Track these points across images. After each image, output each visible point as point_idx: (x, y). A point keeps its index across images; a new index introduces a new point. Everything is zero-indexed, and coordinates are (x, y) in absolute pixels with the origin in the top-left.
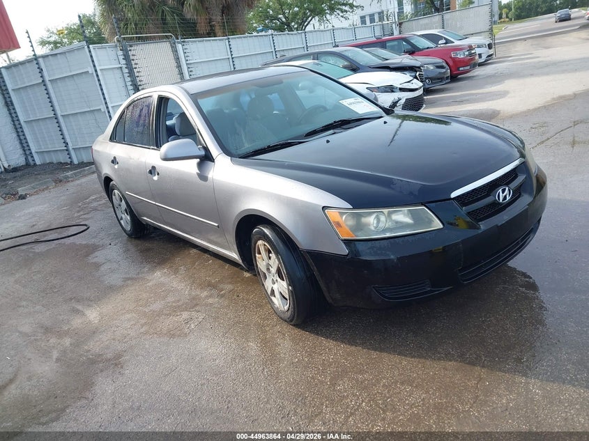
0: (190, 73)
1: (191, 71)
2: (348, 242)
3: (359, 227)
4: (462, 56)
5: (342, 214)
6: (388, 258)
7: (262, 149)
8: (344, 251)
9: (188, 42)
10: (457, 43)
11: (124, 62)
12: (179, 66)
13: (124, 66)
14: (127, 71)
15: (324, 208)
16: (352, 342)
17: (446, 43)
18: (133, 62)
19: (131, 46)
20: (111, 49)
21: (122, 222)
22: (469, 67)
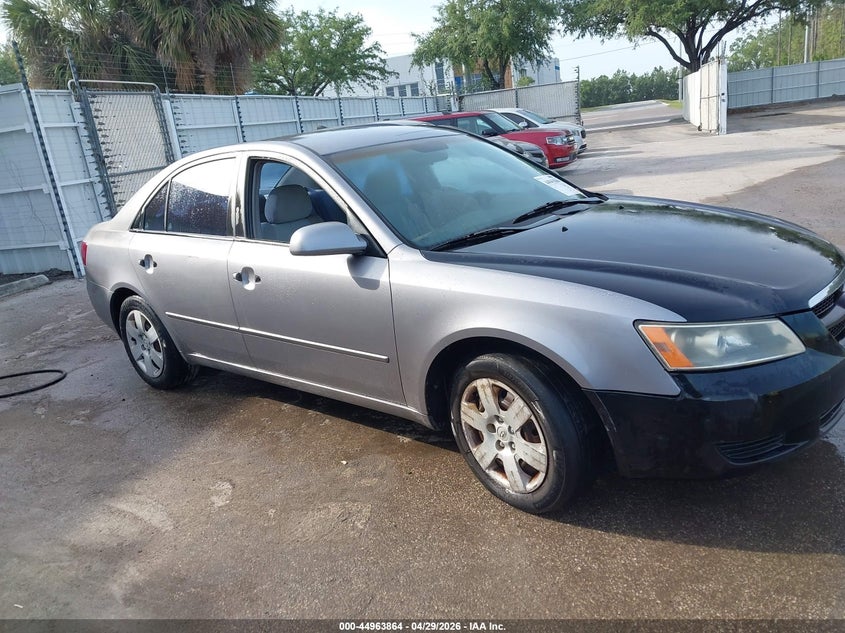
0: (182, 144)
1: (183, 141)
2: (679, 376)
3: (691, 351)
4: (559, 144)
5: (669, 331)
6: (745, 398)
7: (462, 240)
8: (673, 388)
9: (179, 98)
10: (542, 126)
11: (82, 119)
12: (165, 133)
13: (83, 126)
14: (86, 133)
15: (636, 322)
16: (651, 534)
17: (528, 127)
18: (96, 121)
19: (94, 96)
20: (62, 98)
21: (141, 363)
22: (567, 159)
